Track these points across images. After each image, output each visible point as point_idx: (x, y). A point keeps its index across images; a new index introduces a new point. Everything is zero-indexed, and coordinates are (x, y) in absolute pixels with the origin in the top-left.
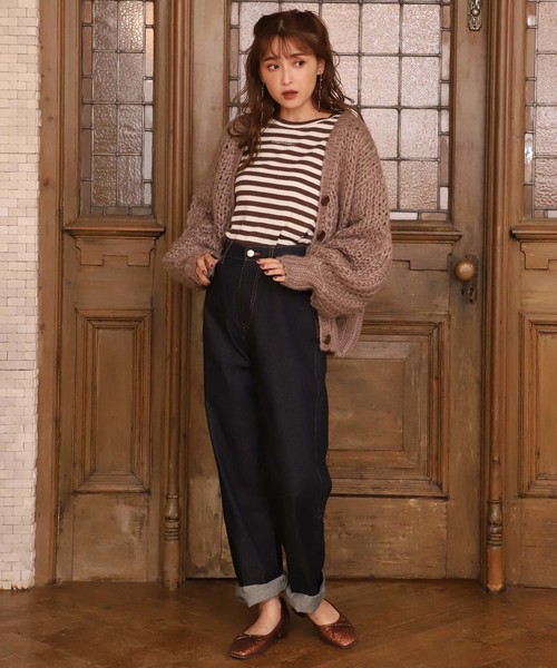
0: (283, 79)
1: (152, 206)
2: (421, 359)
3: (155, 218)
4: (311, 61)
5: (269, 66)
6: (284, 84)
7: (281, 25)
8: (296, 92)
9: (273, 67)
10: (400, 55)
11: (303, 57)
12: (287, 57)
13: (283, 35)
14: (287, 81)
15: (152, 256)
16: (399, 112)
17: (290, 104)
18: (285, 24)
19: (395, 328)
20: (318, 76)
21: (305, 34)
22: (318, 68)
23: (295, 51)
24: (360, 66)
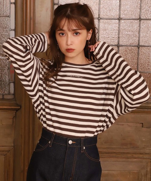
0: (67, 42)
1: (14, 94)
2: (147, 171)
3: (15, 101)
4: (84, 32)
5: (60, 34)
6: (67, 45)
7: (69, 12)
8: (74, 50)
9: (61, 34)
10: (140, 19)
11: (79, 31)
12: (69, 30)
13: (69, 18)
14: (69, 43)
15: (14, 120)
16: (139, 48)
17: (70, 55)
18: (71, 11)
19: (135, 156)
20: (87, 41)
21: (82, 18)
22: (87, 36)
23: (75, 28)
24: (119, 25)
